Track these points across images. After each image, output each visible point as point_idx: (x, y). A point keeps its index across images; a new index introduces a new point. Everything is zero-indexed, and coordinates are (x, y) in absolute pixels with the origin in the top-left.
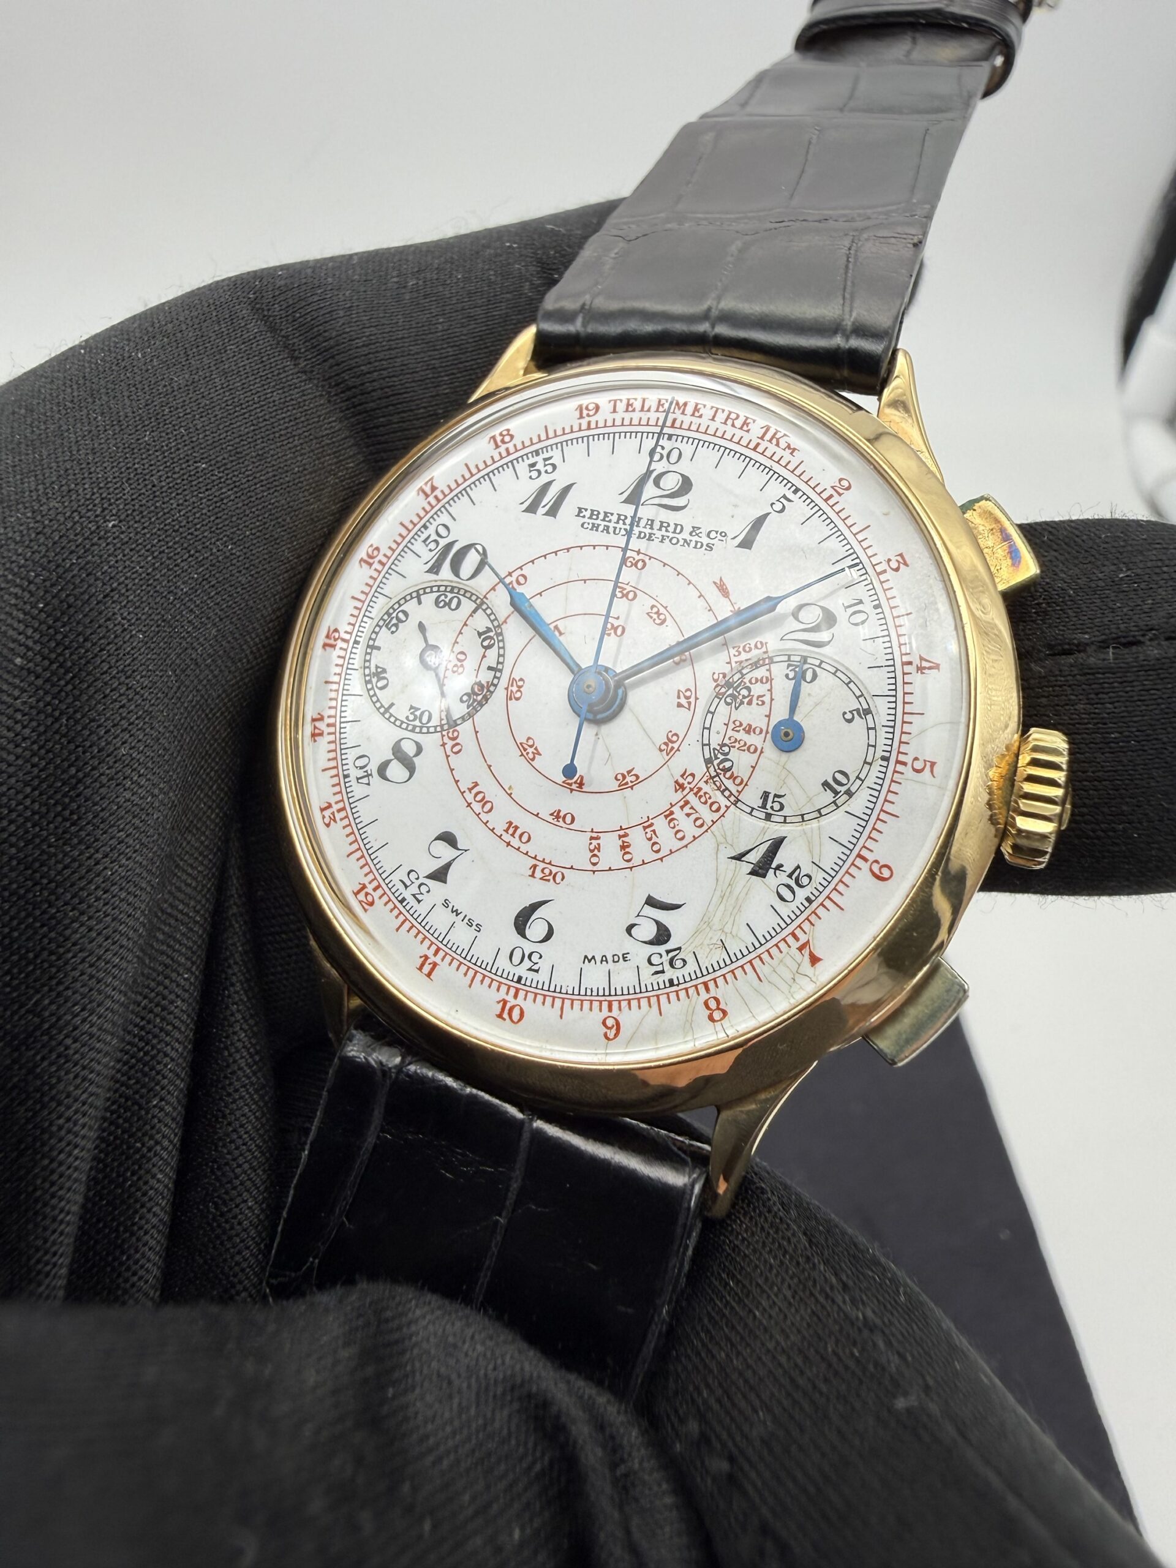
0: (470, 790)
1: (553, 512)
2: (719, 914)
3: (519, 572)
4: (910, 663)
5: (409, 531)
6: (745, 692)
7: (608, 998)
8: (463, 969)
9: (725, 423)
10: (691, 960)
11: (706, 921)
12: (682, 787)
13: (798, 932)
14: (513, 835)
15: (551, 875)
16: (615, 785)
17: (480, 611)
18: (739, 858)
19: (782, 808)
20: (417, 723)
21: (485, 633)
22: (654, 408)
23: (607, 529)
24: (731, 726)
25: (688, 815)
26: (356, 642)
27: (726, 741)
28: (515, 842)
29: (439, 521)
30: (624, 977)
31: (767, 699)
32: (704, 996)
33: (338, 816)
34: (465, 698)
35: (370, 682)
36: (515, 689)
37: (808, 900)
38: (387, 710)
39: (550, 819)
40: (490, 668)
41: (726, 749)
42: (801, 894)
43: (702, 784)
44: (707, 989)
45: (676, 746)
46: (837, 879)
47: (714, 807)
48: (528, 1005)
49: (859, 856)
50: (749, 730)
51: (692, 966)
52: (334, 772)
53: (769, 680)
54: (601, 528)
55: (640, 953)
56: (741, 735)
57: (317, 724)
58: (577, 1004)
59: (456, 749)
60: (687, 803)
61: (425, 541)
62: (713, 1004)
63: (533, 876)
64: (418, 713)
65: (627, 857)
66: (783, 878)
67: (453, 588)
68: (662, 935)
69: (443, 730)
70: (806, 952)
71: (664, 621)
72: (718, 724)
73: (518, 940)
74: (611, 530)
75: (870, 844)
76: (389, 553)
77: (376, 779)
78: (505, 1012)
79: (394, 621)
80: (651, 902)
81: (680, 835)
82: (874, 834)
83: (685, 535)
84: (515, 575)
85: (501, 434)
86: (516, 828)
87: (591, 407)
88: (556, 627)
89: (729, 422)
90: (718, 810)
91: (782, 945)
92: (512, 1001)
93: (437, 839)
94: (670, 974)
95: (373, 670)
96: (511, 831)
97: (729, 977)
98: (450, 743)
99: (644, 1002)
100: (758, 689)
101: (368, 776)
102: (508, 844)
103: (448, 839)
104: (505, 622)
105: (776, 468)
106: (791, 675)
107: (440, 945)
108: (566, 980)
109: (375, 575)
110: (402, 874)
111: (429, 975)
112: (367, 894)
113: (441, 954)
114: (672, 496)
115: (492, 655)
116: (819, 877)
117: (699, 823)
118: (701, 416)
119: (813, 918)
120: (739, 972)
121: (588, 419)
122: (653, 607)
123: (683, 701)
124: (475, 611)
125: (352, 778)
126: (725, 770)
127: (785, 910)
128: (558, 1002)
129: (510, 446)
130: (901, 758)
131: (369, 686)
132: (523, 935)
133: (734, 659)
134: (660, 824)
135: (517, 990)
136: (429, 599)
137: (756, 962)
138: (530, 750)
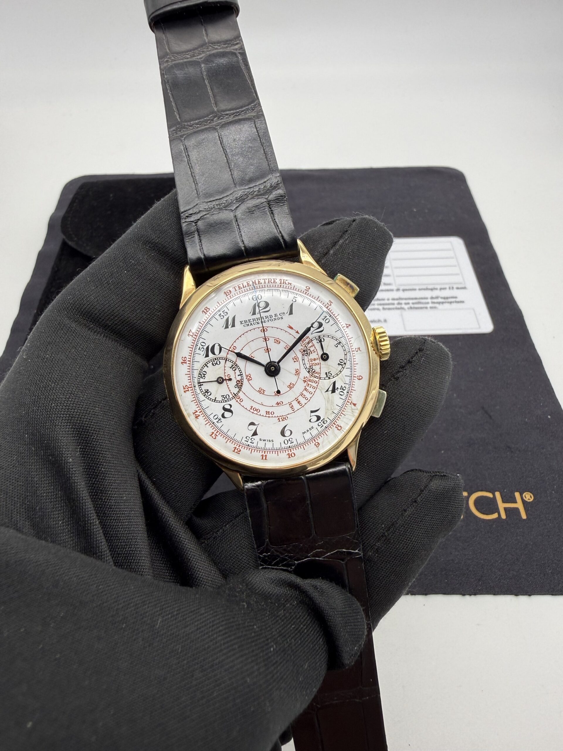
0: (251, 409)
1: (233, 326)
2: (329, 406)
3: (233, 346)
4: (344, 327)
5: (193, 348)
6: (309, 351)
7: (313, 439)
8: (274, 452)
9: (269, 283)
10: (328, 420)
11: (327, 409)
12: (305, 381)
13: (349, 401)
14: (269, 414)
15: (284, 418)
16: (289, 389)
17: (227, 361)
18: (327, 391)
19: (331, 374)
20: (226, 399)
21: (232, 367)
22: (247, 286)
23: (251, 324)
24: (310, 361)
25: (310, 387)
26: (195, 386)
27: (311, 365)
28: (271, 415)
29: (200, 342)
30: (314, 432)
31: (315, 350)
32: (335, 426)
33: (217, 434)
34: (236, 386)
35: (205, 395)
36: (249, 377)
37: (348, 392)
38: (215, 400)
39: (276, 405)
40: (239, 375)
41: (311, 367)
42: (345, 392)
43: (310, 378)
44: (335, 424)
45: (299, 372)
46: (351, 384)
47: (316, 382)
48: (295, 451)
49: (354, 377)
50: (315, 360)
51: (329, 421)
52: (209, 423)
53: (313, 345)
54: (250, 325)
55: (315, 425)
56: (313, 362)
57: (196, 414)
58: (307, 444)
59: (241, 400)
60: (309, 384)
61: (199, 349)
62: (337, 426)
63: (279, 421)
64: (225, 397)
65: (301, 404)
66: (339, 390)
67: (215, 359)
68: (318, 418)
69: (234, 397)
70: (352, 404)
71: (280, 342)
72: (306, 361)
73: (284, 438)
74: (253, 324)
75: (355, 373)
76: (190, 357)
77: (223, 419)
78: (290, 456)
79: (203, 375)
80: (312, 412)
81: (311, 393)
82: (355, 370)
83: (274, 317)
84: (232, 347)
85: (205, 309)
86: (269, 412)
87: (228, 291)
88: (251, 356)
89: (270, 282)
90: (317, 382)
91: (347, 405)
92: (290, 453)
93: (249, 425)
94: (325, 425)
95: (204, 391)
96: (268, 413)
97: (338, 419)
98: (239, 400)
99: (322, 435)
100: (312, 349)
101: (220, 420)
102: (269, 417)
103: (252, 424)
104: (236, 361)
105: (289, 290)
106: (318, 342)
107: (265, 450)
108: (301, 440)
109: (189, 365)
110: (244, 439)
111: (266, 459)
112: (237, 449)
113: (266, 452)
114: (265, 308)
115: (237, 371)
116: (347, 386)
117: (314, 387)
118: (261, 283)
119: (350, 396)
120: (340, 417)
121: (229, 295)
122: (275, 340)
123: (295, 360)
124: (226, 362)
125: (215, 422)
126: (314, 372)
127: (343, 397)
128: (302, 447)
129: (210, 311)
130: (353, 350)
131: (206, 396)
132: (285, 436)
133: (302, 344)
134: (305, 393)
135: (290, 449)
136: (210, 365)
137: (343, 412)
138: (262, 391)
